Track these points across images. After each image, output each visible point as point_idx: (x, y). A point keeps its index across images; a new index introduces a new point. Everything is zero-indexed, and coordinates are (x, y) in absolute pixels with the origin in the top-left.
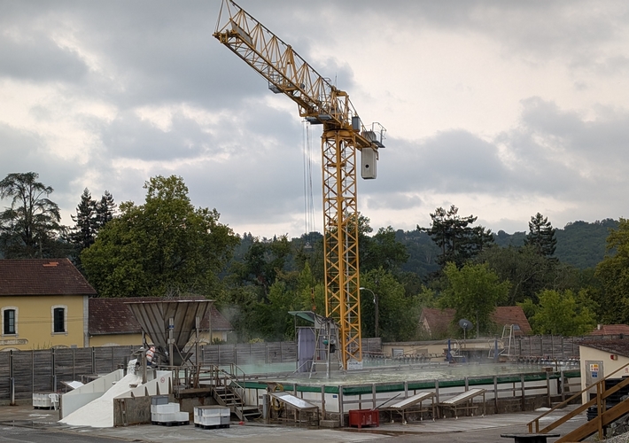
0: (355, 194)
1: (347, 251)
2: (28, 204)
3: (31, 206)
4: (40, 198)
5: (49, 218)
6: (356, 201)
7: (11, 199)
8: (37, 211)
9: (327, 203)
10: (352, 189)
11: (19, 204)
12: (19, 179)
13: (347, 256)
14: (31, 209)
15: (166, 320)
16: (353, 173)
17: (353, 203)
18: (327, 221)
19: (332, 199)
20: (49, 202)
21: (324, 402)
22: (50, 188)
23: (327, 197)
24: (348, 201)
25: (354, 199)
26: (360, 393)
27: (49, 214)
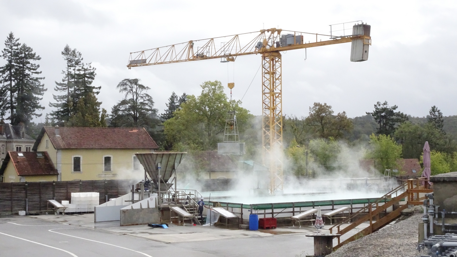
0: (281, 91)
1: (275, 124)
2: (135, 98)
3: (137, 98)
4: (142, 93)
5: (147, 104)
6: (281, 95)
7: (125, 93)
8: (140, 100)
9: (264, 95)
10: (279, 87)
11: (130, 96)
12: (131, 83)
13: (276, 128)
14: (136, 99)
15: (156, 164)
16: (280, 78)
17: (280, 96)
18: (264, 107)
19: (267, 93)
20: (147, 95)
21: (242, 214)
22: (147, 87)
23: (264, 92)
24: (277, 95)
25: (280, 94)
26: (265, 209)
27: (146, 102)
